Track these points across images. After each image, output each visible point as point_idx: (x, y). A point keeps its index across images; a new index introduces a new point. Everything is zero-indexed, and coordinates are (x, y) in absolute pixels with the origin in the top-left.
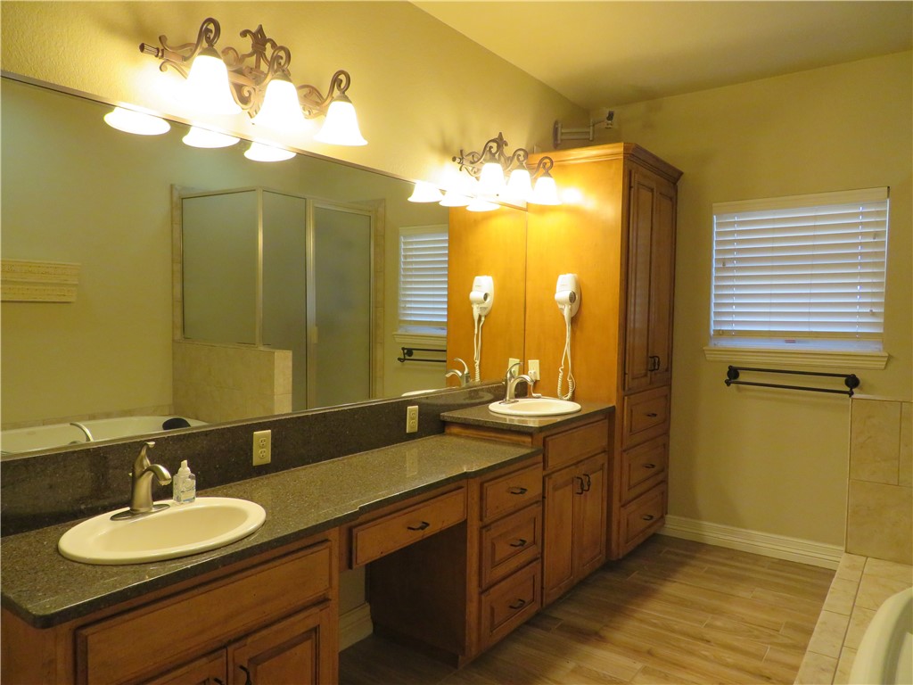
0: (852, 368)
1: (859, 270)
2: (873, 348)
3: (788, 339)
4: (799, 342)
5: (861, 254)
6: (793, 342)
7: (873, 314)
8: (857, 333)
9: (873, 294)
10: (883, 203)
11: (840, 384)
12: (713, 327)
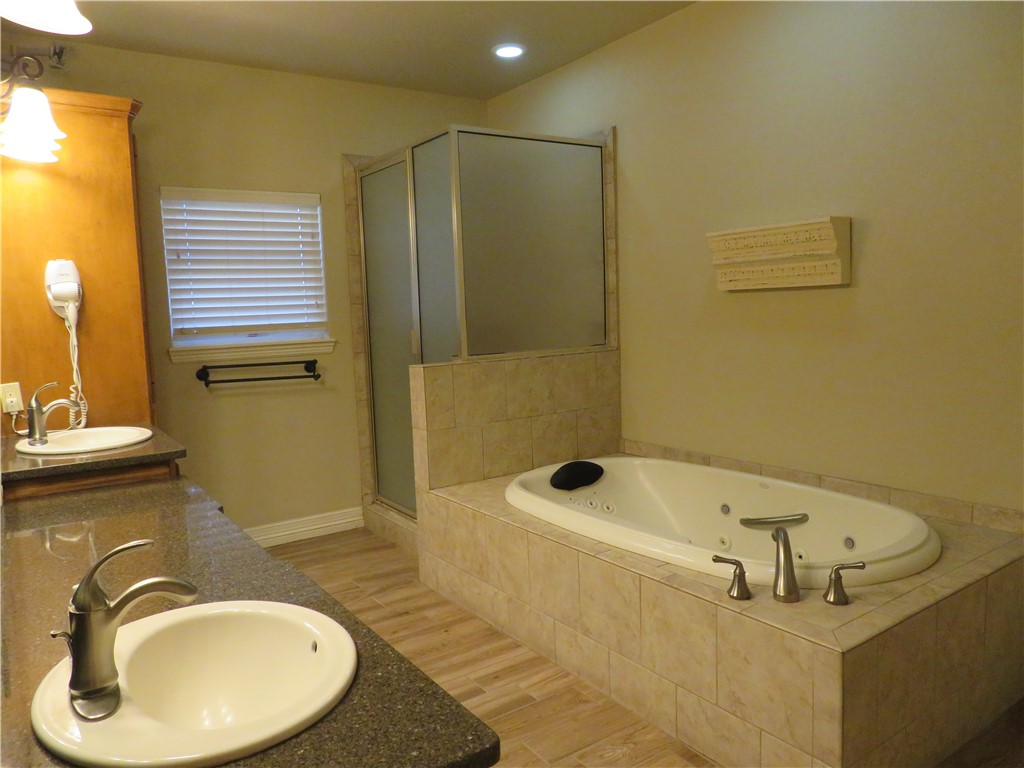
0: (314, 354)
1: (302, 266)
2: (314, 336)
3: (252, 332)
4: (261, 335)
5: (303, 252)
6: (255, 335)
7: (318, 306)
8: (308, 323)
9: (316, 288)
10: (314, 208)
11: (300, 370)
12: (174, 327)
